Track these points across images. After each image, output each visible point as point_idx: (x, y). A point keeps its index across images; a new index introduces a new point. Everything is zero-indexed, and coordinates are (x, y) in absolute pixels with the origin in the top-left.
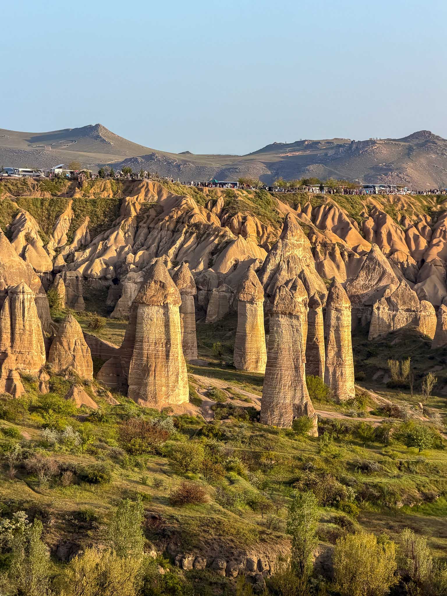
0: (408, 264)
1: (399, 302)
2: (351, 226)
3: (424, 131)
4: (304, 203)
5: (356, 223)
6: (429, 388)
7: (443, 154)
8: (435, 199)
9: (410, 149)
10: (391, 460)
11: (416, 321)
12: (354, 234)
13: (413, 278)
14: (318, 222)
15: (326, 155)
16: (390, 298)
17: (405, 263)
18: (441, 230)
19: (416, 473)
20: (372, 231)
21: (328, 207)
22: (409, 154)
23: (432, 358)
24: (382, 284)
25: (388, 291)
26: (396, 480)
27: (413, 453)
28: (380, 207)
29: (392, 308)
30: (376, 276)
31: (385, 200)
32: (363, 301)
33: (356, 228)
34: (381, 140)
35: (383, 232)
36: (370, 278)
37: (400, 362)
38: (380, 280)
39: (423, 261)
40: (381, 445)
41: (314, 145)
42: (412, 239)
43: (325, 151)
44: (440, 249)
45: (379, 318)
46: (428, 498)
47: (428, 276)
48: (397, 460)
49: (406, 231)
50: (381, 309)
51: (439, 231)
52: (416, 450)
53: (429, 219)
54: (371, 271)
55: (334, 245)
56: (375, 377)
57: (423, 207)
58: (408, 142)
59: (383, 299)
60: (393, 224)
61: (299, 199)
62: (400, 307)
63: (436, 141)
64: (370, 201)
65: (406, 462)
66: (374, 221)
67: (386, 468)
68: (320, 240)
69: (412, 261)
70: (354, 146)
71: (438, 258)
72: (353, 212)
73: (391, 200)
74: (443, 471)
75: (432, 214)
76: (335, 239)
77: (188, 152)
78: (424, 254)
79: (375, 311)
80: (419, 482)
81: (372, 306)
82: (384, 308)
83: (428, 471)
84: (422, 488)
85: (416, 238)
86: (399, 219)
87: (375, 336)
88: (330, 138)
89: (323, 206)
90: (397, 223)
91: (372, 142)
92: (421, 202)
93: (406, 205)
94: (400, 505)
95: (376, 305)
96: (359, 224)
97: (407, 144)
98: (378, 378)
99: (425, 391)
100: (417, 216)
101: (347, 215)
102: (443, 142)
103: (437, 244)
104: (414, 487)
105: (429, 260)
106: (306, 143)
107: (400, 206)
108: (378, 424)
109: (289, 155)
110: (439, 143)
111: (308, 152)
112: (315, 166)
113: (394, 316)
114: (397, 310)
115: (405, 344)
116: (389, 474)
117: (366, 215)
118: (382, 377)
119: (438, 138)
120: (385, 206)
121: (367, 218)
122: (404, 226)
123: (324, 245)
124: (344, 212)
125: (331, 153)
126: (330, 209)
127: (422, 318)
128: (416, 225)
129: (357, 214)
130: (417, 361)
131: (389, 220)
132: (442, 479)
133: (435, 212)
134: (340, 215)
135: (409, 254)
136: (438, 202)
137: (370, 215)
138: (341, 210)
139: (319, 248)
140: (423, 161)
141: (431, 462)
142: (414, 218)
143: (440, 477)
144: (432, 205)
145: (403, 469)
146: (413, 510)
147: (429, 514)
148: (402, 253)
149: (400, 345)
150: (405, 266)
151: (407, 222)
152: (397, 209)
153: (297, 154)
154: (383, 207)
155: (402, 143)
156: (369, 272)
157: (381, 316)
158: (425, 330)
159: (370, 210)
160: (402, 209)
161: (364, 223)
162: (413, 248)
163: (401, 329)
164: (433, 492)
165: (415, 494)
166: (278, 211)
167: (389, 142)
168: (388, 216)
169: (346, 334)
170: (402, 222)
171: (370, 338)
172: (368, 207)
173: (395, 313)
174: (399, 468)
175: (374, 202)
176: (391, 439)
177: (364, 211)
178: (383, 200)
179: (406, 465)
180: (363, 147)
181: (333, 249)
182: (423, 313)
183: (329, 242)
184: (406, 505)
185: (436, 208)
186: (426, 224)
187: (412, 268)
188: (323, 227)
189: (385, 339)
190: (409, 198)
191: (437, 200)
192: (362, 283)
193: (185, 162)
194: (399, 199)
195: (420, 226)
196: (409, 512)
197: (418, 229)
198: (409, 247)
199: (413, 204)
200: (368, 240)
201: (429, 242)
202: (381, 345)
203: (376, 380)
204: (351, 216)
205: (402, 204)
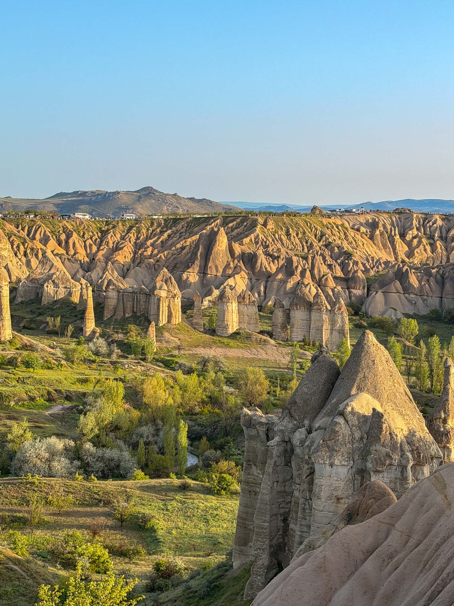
0: (84, 261)
1: (60, 282)
2: (51, 238)
3: (149, 187)
4: (23, 224)
5: (54, 237)
6: (69, 334)
7: (159, 200)
8: (105, 223)
9: (140, 197)
10: (14, 376)
11: (70, 294)
12: (52, 243)
13: (86, 269)
14: (31, 236)
15: (91, 199)
16: (54, 280)
17: (82, 260)
18: (106, 241)
19: (28, 384)
20: (64, 241)
21: (37, 227)
22: (139, 200)
23: (76, 316)
24: (52, 272)
25: (54, 276)
26: (13, 388)
27: (29, 372)
28: (70, 227)
29: (56, 286)
30: (48, 267)
31: (74, 223)
32: (40, 282)
33: (54, 240)
34: (123, 192)
35: (70, 242)
36: (44, 268)
37: (54, 318)
38: (50, 270)
39: (94, 259)
40: (12, 367)
41: (84, 194)
42: (88, 247)
43: (91, 198)
44: (104, 252)
45: (48, 292)
46: (32, 399)
47: (95, 268)
48: (17, 377)
49: (85, 242)
50: (49, 287)
51: (105, 242)
52: (32, 370)
53: (100, 234)
54: (45, 264)
55: (38, 249)
56: (41, 327)
57: (97, 228)
58: (139, 193)
59: (50, 281)
60: (77, 237)
61: (20, 222)
62: (60, 286)
63: (155, 193)
64: (64, 224)
65: (23, 377)
66: (66, 235)
67: (9, 381)
68: (30, 246)
69: (87, 259)
70: (107, 195)
71: (102, 258)
72: (53, 230)
73: (78, 223)
74: (44, 383)
75: (102, 232)
76: (39, 246)
77: (9, 197)
78: (94, 255)
79: (46, 288)
80: (27, 389)
81: (43, 285)
82: (51, 286)
83: (36, 382)
84: (29, 393)
85: (91, 245)
86: (81, 234)
87: (45, 303)
88: (94, 190)
89: (35, 226)
90: (80, 237)
91: (119, 193)
92: (96, 225)
93: (86, 226)
94: (12, 403)
95: (46, 285)
96: (56, 237)
97: (138, 194)
98: (43, 328)
99: (67, 335)
100: (93, 233)
101: (49, 232)
102: (159, 193)
103: (103, 250)
104: (24, 392)
105: (97, 258)
106: (80, 192)
107: (83, 226)
108: (13, 355)
109: (69, 199)
110: (157, 194)
111: (80, 198)
112: (84, 206)
113: (57, 291)
114: (59, 287)
115: (62, 308)
116: (9, 385)
117: (61, 232)
118: (45, 327)
119: (156, 191)
120: (74, 227)
121: (62, 234)
122: (84, 239)
123: (32, 249)
124: (48, 230)
125: (93, 198)
126: (39, 228)
127: (73, 292)
128: (91, 238)
129: (55, 231)
130: (67, 317)
131: (75, 235)
132: (43, 387)
133: (104, 231)
134: (45, 231)
135: (85, 255)
136: (106, 225)
137: (64, 232)
138: (45, 229)
139: (29, 251)
140: (148, 204)
141: (38, 377)
142: (91, 234)
143: (43, 386)
144: (102, 227)
145: (20, 382)
146: (20, 406)
147: (31, 409)
148: (80, 254)
149: (59, 308)
150: (82, 262)
151: (86, 236)
152: (81, 228)
153: (74, 199)
154: (72, 227)
155: (135, 194)
156: (44, 265)
157: (49, 291)
158: (75, 300)
159: (64, 229)
160: (84, 229)
161: (59, 237)
162: (88, 251)
163: (61, 299)
164: (35, 395)
165: (24, 397)
166: (5, 228)
167: (127, 193)
168: (74, 233)
169: (6, 300)
170: (83, 236)
171: (42, 304)
172: (63, 227)
173: (57, 289)
174: (18, 382)
175: (67, 224)
176: (19, 364)
177: (60, 229)
178: (73, 223)
179: (22, 379)
180: (113, 196)
181: (37, 251)
182: (74, 289)
183: (35, 247)
184: (17, 404)
185: (105, 228)
186: (97, 238)
187: (86, 264)
188: (34, 238)
189: (50, 305)
190: (89, 222)
191: (106, 224)
192: (39, 271)
193: (6, 203)
194: (82, 223)
195: (94, 239)
196: (17, 408)
197: (92, 240)
198: (86, 251)
199: (90, 226)
200: (61, 247)
201: (98, 249)
202: (48, 308)
203: (41, 329)
204: (52, 232)
205: (84, 226)
